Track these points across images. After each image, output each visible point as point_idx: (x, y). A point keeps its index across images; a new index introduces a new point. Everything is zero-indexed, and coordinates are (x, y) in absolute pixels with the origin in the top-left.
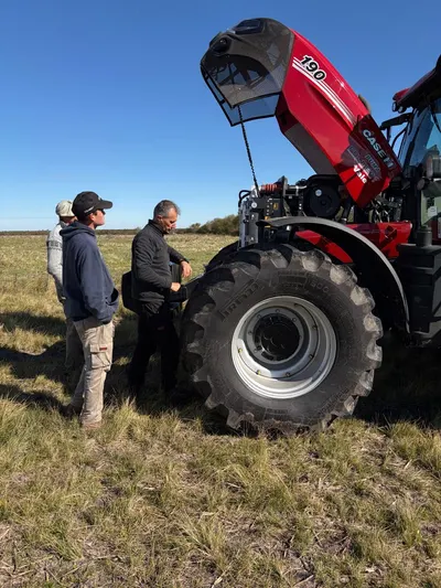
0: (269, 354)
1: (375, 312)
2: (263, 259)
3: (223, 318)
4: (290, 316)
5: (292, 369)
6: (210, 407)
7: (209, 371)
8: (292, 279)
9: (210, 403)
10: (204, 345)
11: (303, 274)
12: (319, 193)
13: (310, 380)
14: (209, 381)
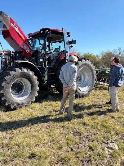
0: (16, 92)
1: (37, 80)
2: (16, 70)
3: (8, 84)
4: (19, 82)
5: (21, 94)
6: (7, 105)
7: (6, 97)
8: (22, 74)
9: (7, 104)
10: (5, 91)
11: (25, 73)
12: (18, 55)
13: (26, 96)
14: (6, 99)
